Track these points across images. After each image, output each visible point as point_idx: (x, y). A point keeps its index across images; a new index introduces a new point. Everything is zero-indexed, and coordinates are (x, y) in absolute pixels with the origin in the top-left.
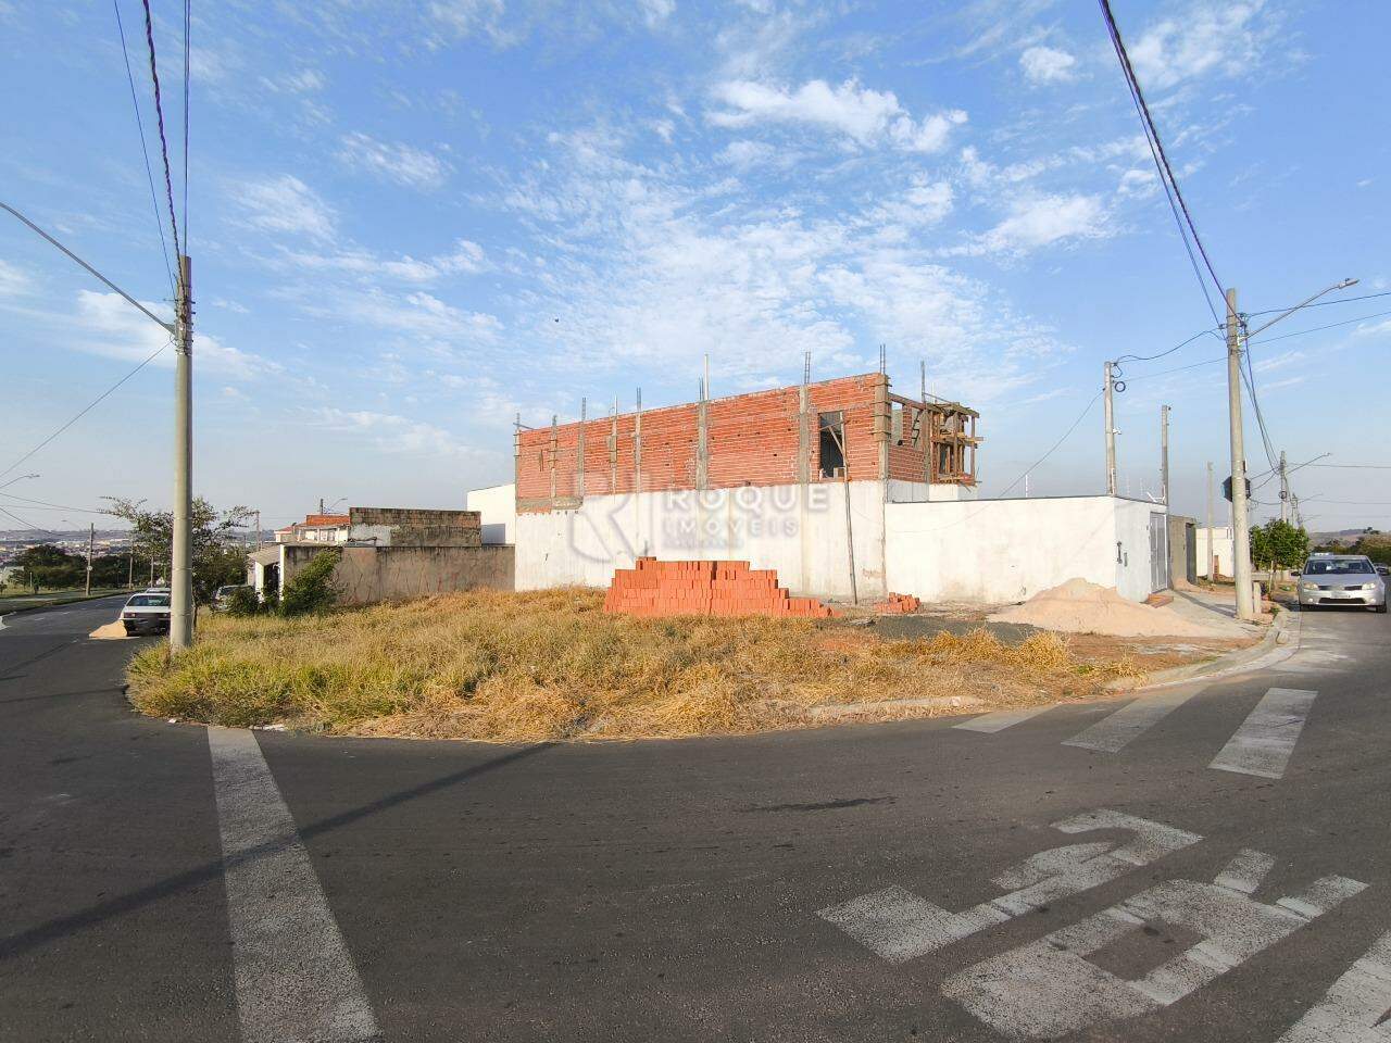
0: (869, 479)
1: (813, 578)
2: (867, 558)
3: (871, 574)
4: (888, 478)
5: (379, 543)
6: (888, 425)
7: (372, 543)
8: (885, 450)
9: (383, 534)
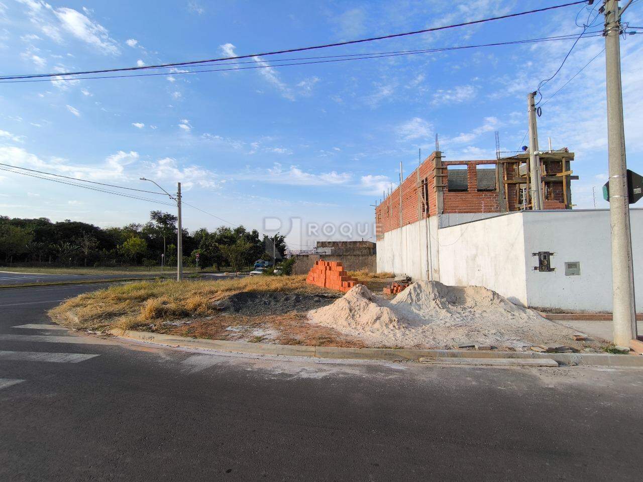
2: (434, 263)
3: (436, 271)
4: (443, 213)
5: (327, 254)
6: (442, 181)
7: (324, 254)
8: (439, 196)
9: (328, 251)
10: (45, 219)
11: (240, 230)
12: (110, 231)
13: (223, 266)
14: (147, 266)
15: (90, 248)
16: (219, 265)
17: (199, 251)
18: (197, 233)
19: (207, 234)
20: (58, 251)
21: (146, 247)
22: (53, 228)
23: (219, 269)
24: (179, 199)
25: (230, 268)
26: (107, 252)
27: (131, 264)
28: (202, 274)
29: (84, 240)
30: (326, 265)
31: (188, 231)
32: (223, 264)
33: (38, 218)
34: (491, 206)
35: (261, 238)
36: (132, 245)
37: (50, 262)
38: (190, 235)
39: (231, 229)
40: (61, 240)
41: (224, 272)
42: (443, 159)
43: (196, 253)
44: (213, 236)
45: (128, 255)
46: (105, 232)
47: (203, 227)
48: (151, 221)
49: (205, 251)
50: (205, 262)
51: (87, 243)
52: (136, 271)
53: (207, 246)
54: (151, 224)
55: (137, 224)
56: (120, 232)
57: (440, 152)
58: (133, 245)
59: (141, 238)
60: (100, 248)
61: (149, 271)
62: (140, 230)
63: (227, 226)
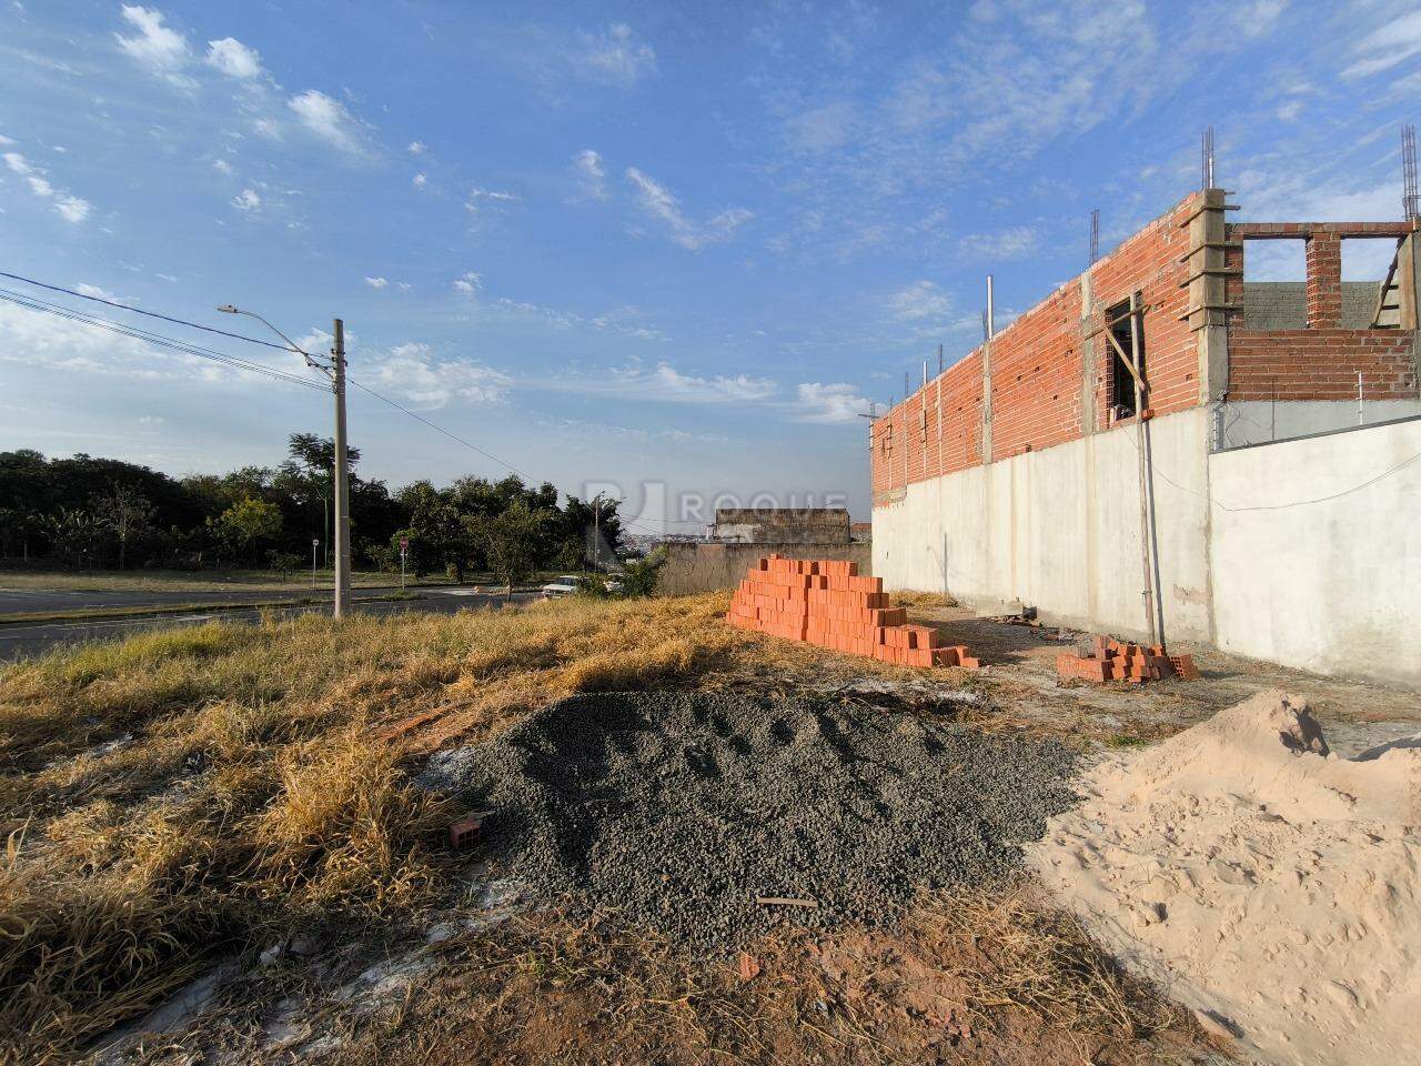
0: (1181, 409)
1: (1102, 594)
2: (1179, 568)
3: (1187, 595)
4: (1225, 401)
5: (742, 541)
6: (1226, 291)
7: (734, 540)
8: (1213, 342)
9: (746, 532)
10: (32, 453)
11: (511, 487)
12: (193, 483)
13: (469, 570)
14: (279, 570)
15: (136, 523)
16: (461, 569)
17: (411, 533)
18: (408, 491)
19: (431, 493)
20: (52, 530)
21: (279, 523)
22: (43, 473)
23: (460, 578)
24: (340, 370)
25: (487, 577)
26: (181, 536)
27: (241, 563)
28: (416, 592)
29: (116, 505)
30: (807, 570)
31: (386, 486)
32: (471, 564)
33: (13, 450)
34: (1388, 378)
35: (562, 504)
36: (244, 518)
37: (25, 558)
38: (390, 496)
39: (490, 482)
40: (63, 504)
41: (474, 584)
42: (1229, 217)
43: (402, 539)
44: (446, 498)
45: (233, 542)
46: (178, 485)
47: (422, 478)
48: (292, 460)
49: (427, 533)
50: (426, 559)
51: (127, 511)
52: (250, 581)
53: (431, 522)
54: (293, 468)
55: (260, 468)
56: (219, 487)
57: (1222, 193)
58: (249, 519)
59: (268, 500)
60: (161, 522)
61: (284, 581)
62: (268, 482)
63: (479, 476)
